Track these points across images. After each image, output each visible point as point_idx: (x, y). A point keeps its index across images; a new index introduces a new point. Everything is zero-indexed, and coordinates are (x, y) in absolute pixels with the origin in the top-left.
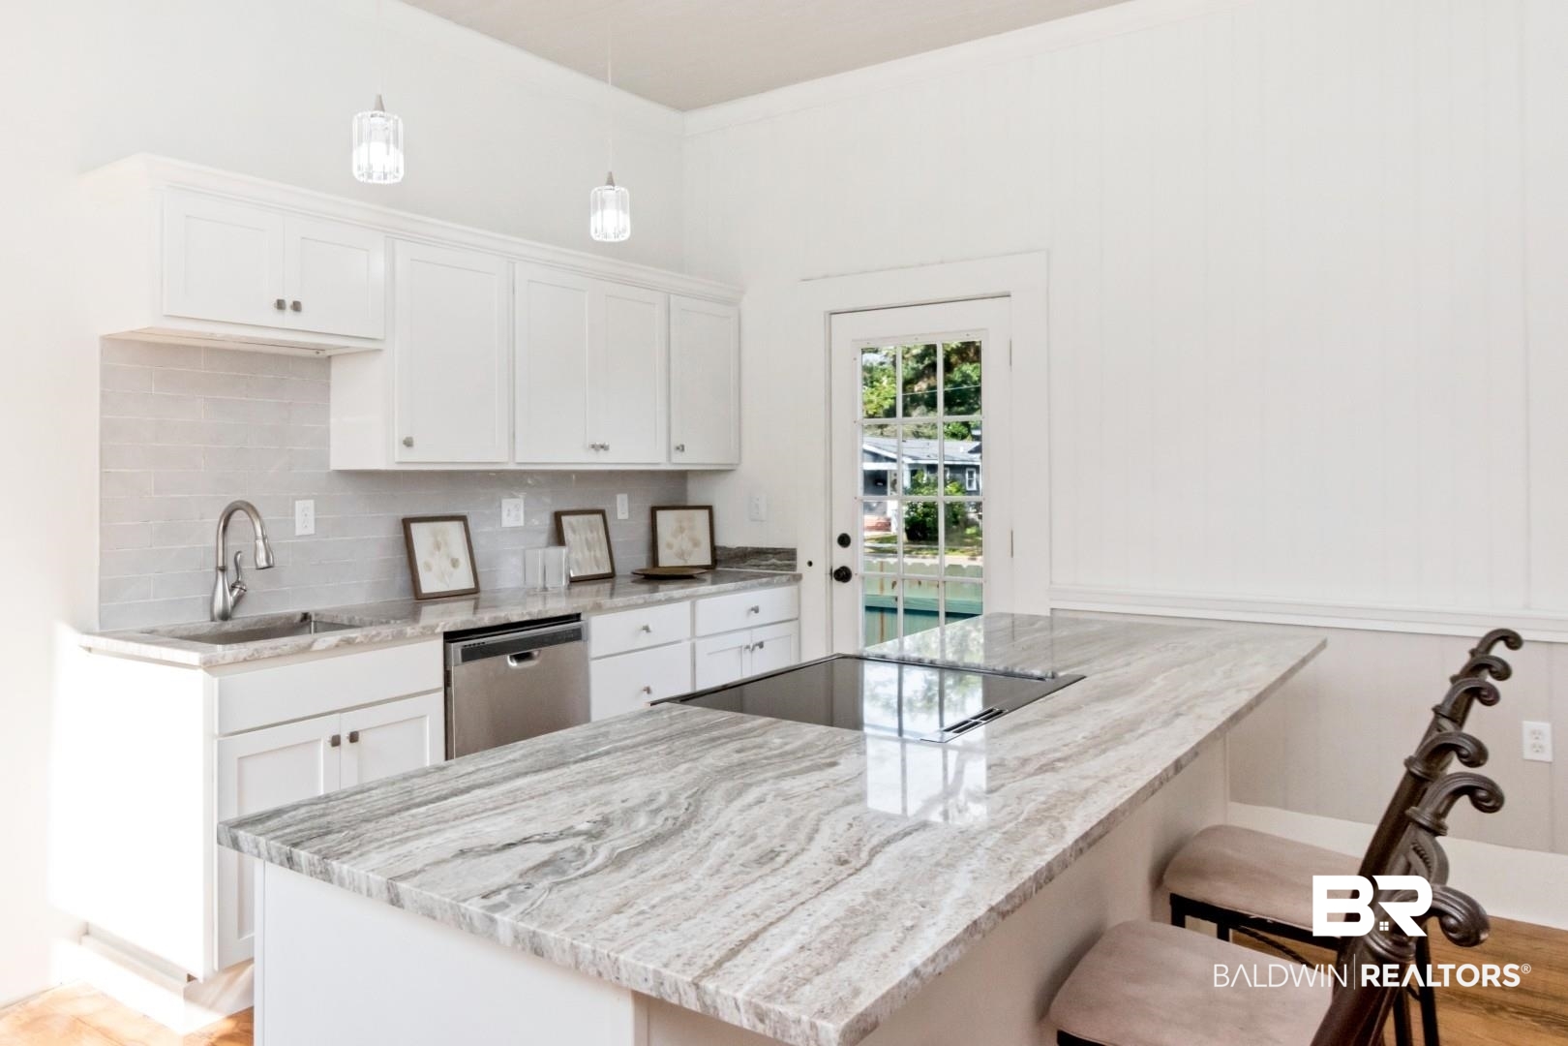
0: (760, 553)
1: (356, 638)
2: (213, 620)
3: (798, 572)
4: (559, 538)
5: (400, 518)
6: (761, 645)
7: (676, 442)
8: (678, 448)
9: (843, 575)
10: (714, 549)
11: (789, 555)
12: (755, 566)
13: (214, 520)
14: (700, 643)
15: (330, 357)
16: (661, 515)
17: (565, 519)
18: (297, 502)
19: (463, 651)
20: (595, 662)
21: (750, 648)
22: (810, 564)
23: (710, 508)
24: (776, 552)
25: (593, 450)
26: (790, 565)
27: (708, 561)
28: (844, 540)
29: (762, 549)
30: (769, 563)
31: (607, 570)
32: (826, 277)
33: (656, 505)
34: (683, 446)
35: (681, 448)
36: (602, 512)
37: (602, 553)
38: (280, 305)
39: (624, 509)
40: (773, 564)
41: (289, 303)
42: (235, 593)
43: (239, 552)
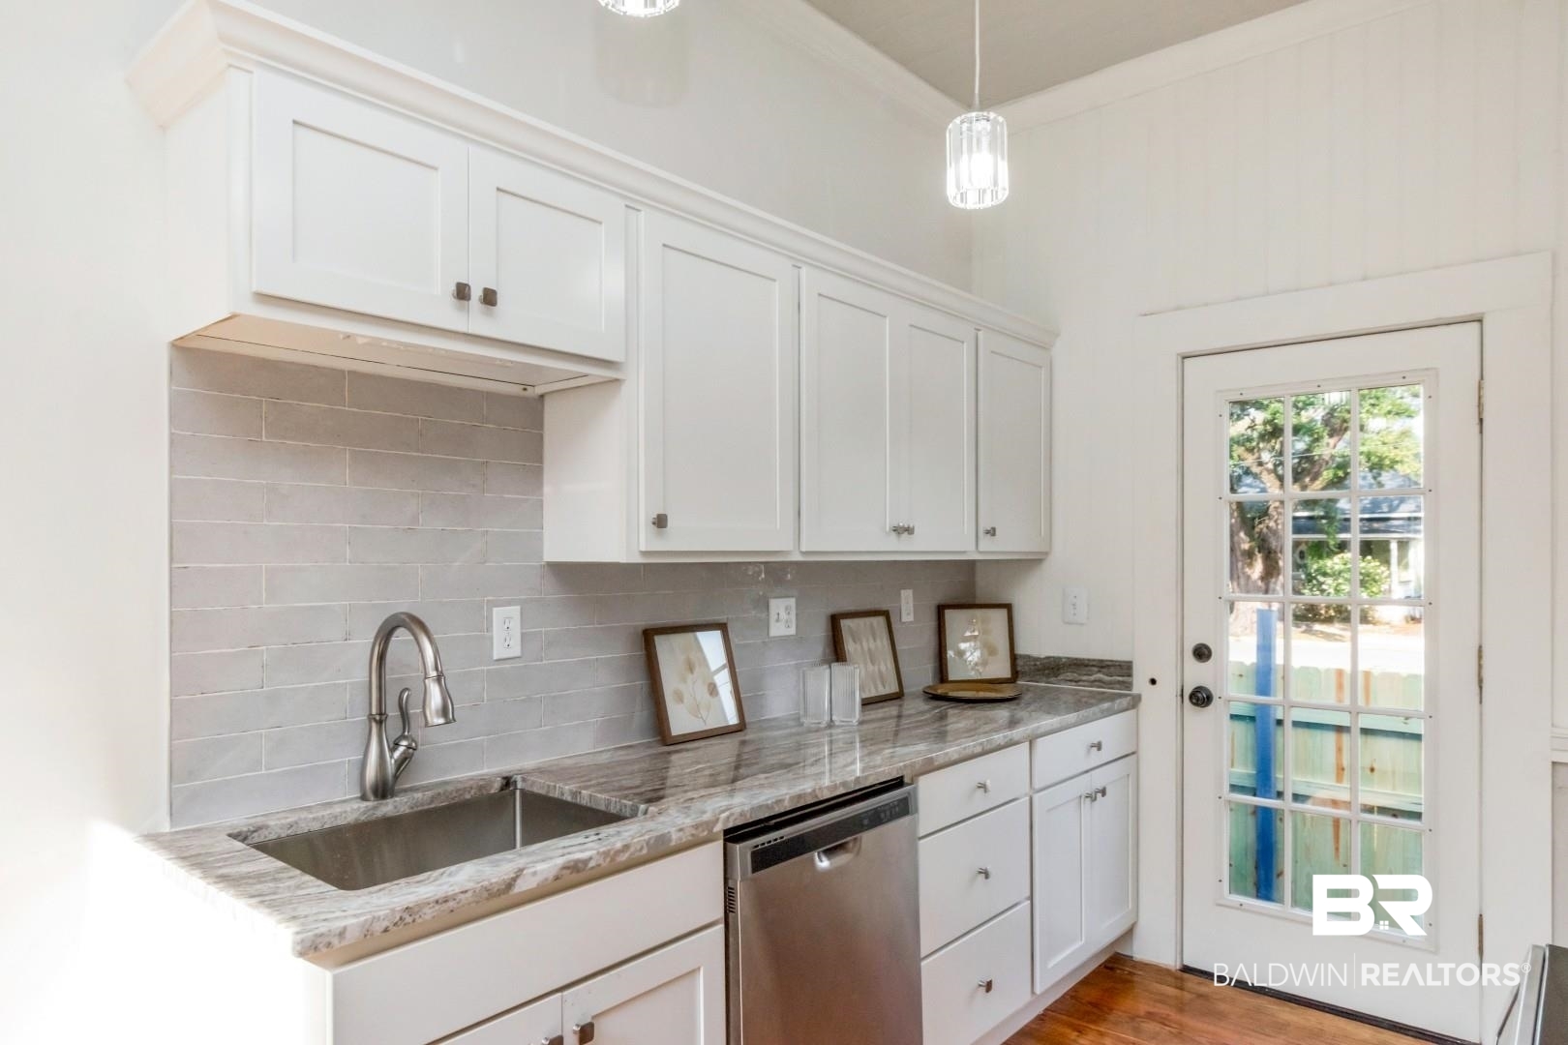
0: (1078, 666)
1: (591, 858)
2: (364, 798)
3: (1135, 691)
4: (837, 652)
5: (640, 631)
6: (1103, 792)
7: (984, 525)
8: (988, 532)
9: (1201, 698)
10: (1014, 658)
11: (1122, 670)
12: (1071, 681)
13: (364, 641)
14: (1036, 797)
15: (542, 396)
16: (949, 614)
17: (845, 624)
18: (495, 610)
19: (754, 854)
20: (922, 841)
21: (1092, 797)
22: (1153, 682)
23: (1009, 607)
24: (1103, 665)
25: (894, 534)
26: (1123, 682)
27: (1006, 673)
28: (1202, 653)
29: (1080, 660)
30: (1092, 678)
31: (893, 688)
32: (1178, 308)
33: (942, 603)
34: (994, 529)
35: (992, 532)
36: (886, 614)
37: (887, 666)
38: (462, 292)
39: (909, 608)
40: (1100, 681)
41: (476, 293)
42: (397, 754)
43: (407, 689)
